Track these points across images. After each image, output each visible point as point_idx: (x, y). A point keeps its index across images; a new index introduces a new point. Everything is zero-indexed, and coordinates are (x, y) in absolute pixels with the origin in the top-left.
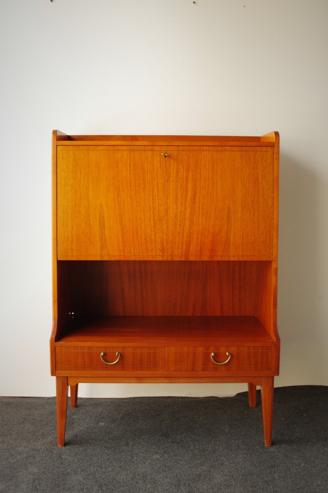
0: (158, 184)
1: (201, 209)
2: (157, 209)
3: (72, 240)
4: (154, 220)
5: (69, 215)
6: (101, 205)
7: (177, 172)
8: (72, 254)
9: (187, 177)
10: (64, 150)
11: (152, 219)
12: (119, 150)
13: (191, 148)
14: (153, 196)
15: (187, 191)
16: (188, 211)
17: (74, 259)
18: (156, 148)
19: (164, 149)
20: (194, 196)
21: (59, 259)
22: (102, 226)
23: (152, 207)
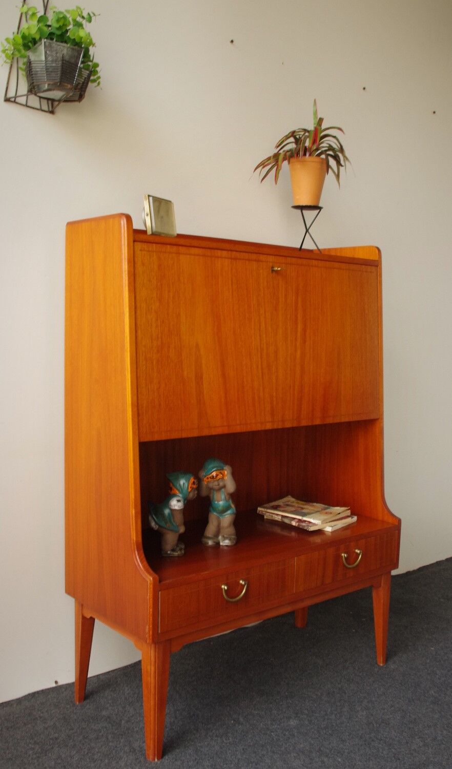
0: (265, 312)
1: (311, 350)
2: (265, 351)
3: (160, 405)
4: (262, 368)
5: (154, 363)
6: (197, 345)
7: (286, 295)
8: (160, 429)
9: (296, 303)
10: (144, 250)
11: (260, 366)
12: (218, 257)
13: (300, 261)
14: (260, 330)
15: (296, 323)
16: (299, 353)
17: (164, 437)
18: (262, 257)
19: (271, 260)
20: (304, 330)
21: (142, 440)
22: (199, 378)
23: (259, 348)
